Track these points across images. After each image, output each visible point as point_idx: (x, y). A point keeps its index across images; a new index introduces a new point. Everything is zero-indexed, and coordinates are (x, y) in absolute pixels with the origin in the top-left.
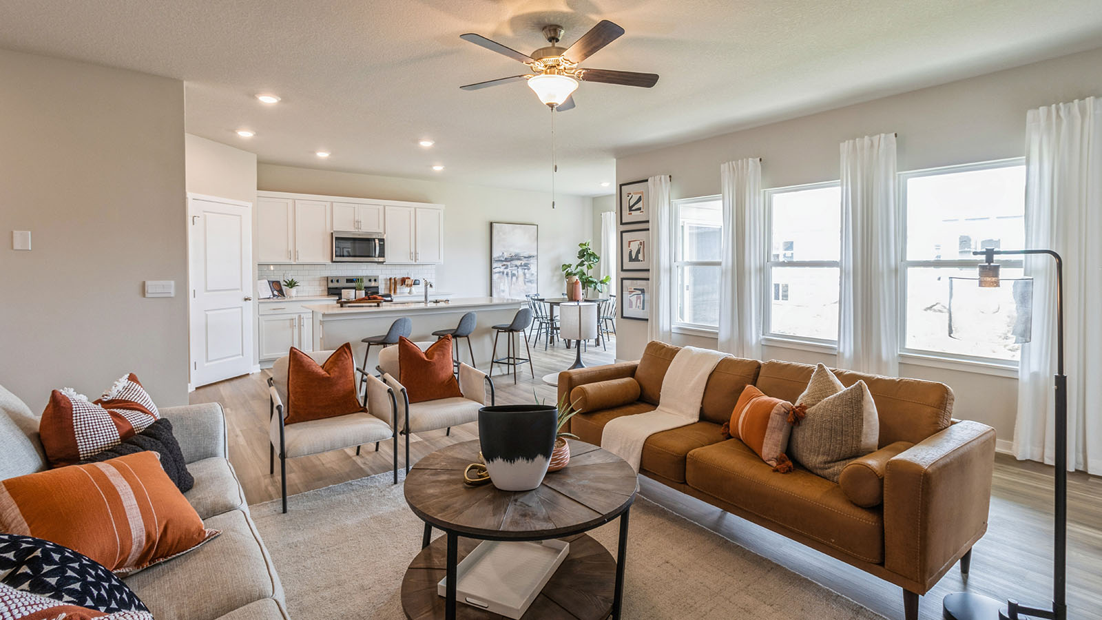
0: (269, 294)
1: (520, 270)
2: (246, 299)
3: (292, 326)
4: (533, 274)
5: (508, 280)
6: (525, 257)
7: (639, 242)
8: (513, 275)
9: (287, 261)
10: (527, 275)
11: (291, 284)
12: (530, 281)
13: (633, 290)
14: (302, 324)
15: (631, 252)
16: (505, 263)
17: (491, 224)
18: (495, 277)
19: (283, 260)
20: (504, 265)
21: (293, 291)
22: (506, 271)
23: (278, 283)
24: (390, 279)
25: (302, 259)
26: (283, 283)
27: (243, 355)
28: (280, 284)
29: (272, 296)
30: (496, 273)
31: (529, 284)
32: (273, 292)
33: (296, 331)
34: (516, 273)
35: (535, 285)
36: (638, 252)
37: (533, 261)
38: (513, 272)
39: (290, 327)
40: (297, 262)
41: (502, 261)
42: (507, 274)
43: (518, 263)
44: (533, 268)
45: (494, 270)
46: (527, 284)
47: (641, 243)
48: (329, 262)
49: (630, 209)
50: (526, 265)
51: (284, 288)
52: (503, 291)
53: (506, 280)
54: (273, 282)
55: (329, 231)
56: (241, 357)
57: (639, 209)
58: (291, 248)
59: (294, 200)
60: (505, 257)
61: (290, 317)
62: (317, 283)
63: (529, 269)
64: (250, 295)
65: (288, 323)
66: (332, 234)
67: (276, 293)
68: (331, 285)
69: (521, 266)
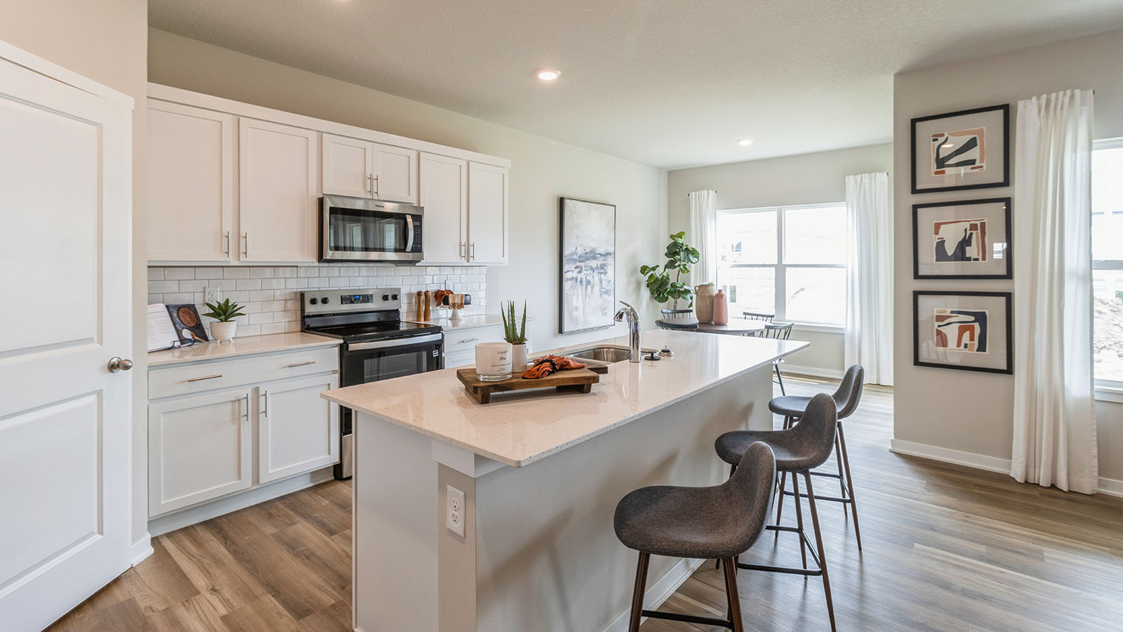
0: (170, 337)
1: (595, 274)
2: (112, 367)
3: (237, 418)
4: (610, 281)
5: (582, 289)
6: (601, 255)
7: (967, 225)
8: (588, 283)
9: (220, 259)
10: (604, 283)
11: (224, 312)
12: (607, 292)
13: (948, 314)
14: (262, 408)
15: (941, 245)
16: (578, 264)
17: (561, 201)
18: (567, 285)
19: (213, 256)
20: (577, 267)
21: (230, 329)
22: (579, 276)
23: (190, 309)
24: (419, 294)
25: (256, 255)
26: (202, 310)
27: (101, 532)
28: (195, 312)
29: (177, 344)
30: (568, 280)
31: (605, 296)
32: (179, 333)
33: (247, 428)
34: (591, 280)
35: (612, 298)
36: (966, 242)
37: (610, 260)
38: (588, 278)
39: (233, 419)
40: (244, 260)
41: (575, 260)
42: (581, 282)
43: (593, 263)
44: (610, 270)
45: (566, 276)
46: (603, 296)
47: (973, 227)
48: (313, 260)
49: (941, 163)
50: (603, 267)
51: (206, 322)
52: (576, 309)
53: (580, 290)
54: (179, 308)
55: (315, 194)
56: (97, 537)
57: (972, 162)
58: (229, 227)
59: (238, 118)
60: (579, 253)
61: (232, 395)
62: (279, 306)
63: (605, 273)
64: (126, 354)
65: (227, 409)
66: (321, 202)
67: (187, 334)
68: (310, 309)
69: (597, 268)
